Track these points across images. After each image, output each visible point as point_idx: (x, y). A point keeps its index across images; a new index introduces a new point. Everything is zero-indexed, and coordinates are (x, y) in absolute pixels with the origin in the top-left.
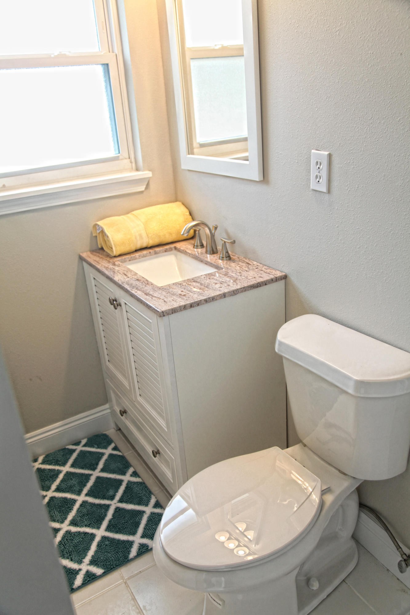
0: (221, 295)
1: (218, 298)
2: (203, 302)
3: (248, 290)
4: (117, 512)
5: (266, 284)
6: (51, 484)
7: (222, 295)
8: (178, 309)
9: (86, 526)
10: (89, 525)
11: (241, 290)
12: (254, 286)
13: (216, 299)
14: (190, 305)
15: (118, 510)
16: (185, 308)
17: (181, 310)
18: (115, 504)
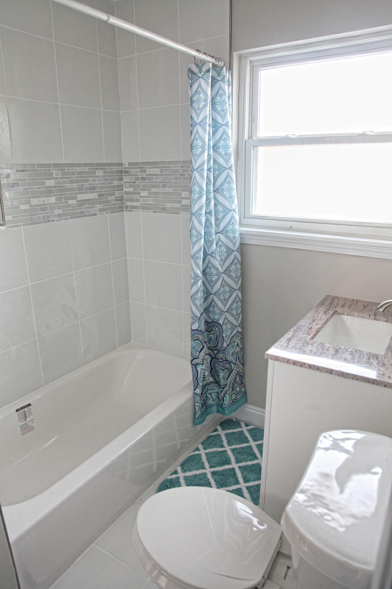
0: (327, 370)
1: (323, 370)
2: (307, 366)
3: (361, 381)
4: (237, 490)
5: (385, 386)
6: (235, 444)
7: (329, 370)
8: (281, 359)
9: (215, 480)
10: (217, 481)
11: (352, 376)
12: (369, 380)
13: (321, 370)
14: (293, 362)
15: (239, 490)
16: (288, 362)
17: (283, 362)
18: (243, 486)
